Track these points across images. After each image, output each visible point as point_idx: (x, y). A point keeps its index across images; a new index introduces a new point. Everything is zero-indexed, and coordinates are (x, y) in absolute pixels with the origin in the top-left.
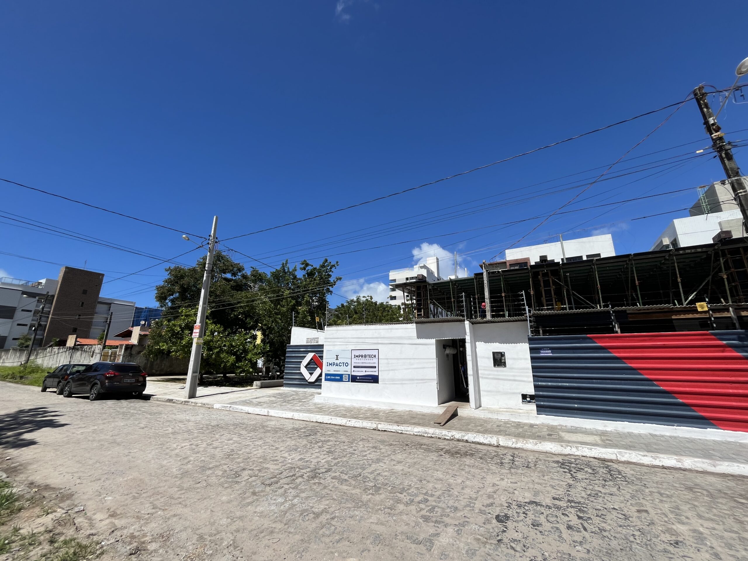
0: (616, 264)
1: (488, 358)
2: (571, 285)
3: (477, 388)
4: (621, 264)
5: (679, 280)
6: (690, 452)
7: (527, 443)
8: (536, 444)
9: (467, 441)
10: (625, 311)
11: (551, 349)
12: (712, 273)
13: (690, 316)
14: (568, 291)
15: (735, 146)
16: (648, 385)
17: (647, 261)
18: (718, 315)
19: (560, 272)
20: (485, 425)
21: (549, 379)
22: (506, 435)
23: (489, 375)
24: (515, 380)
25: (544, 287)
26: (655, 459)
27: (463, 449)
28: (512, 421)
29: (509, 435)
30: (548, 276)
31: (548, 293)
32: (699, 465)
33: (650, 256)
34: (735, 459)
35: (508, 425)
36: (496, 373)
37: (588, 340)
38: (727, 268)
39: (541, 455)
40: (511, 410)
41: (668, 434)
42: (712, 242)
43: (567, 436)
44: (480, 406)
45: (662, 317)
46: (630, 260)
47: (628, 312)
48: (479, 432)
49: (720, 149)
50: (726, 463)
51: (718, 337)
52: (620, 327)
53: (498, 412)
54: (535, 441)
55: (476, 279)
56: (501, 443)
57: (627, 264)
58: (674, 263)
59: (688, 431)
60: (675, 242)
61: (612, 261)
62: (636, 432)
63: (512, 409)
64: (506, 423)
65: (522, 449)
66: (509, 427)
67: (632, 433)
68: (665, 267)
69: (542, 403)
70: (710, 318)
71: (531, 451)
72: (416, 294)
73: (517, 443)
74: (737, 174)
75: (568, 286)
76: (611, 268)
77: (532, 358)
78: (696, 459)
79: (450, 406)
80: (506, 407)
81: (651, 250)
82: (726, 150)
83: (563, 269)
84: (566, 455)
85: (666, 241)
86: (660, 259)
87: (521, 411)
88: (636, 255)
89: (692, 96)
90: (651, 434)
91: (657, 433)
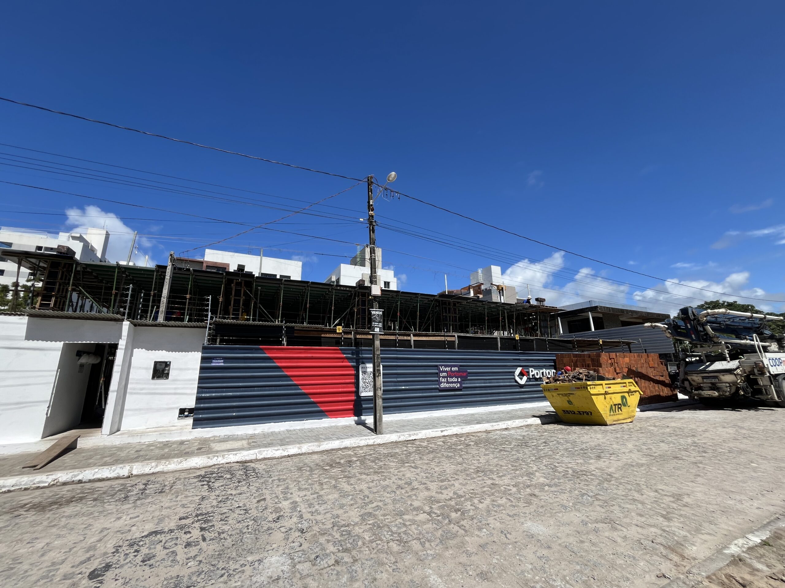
0: (298, 287)
1: (147, 369)
2: (260, 299)
3: (119, 408)
4: (301, 288)
5: (333, 308)
6: (308, 439)
7: (170, 464)
8: (181, 462)
9: (80, 482)
10: (293, 327)
11: (225, 359)
12: (350, 307)
13: (332, 336)
14: (255, 303)
15: (377, 225)
16: (295, 389)
17: (318, 289)
18: (346, 336)
19: (253, 284)
20: (118, 453)
21: (214, 390)
22: (146, 460)
23: (142, 389)
24: (175, 394)
25: (235, 296)
26: (284, 451)
27: (69, 495)
28: (159, 442)
29: (149, 459)
30: (241, 286)
31: (237, 302)
32: (310, 448)
33: (321, 286)
34: (331, 438)
35: (152, 448)
36: (152, 386)
37: (260, 351)
38: (358, 305)
39: (182, 474)
40: (161, 429)
41: (298, 428)
42: (355, 285)
43: (217, 447)
44: (118, 430)
45: (315, 335)
46: (308, 286)
47: (295, 328)
48: (105, 464)
49: (371, 223)
50: (326, 443)
51: (343, 351)
52: (287, 341)
53: (142, 434)
54: (179, 460)
55: (157, 271)
56: (135, 472)
57: (305, 289)
58: (332, 295)
59: (311, 423)
60: (338, 280)
61: (296, 284)
62: (277, 430)
63: (163, 427)
64: (149, 445)
65: (162, 473)
66: (152, 450)
67: (274, 432)
68: (327, 297)
69: (201, 416)
70: (341, 338)
71: (173, 472)
72: (46, 272)
73: (157, 466)
74: (374, 244)
75: (257, 299)
76: (294, 290)
77: (202, 369)
78: (310, 444)
79: (63, 438)
80: (156, 425)
81: (324, 282)
82: (373, 226)
83: (256, 282)
84: (210, 467)
85: (334, 279)
86: (326, 290)
87: (173, 428)
88: (313, 283)
89: (366, 180)
90: (287, 430)
91: (292, 429)
